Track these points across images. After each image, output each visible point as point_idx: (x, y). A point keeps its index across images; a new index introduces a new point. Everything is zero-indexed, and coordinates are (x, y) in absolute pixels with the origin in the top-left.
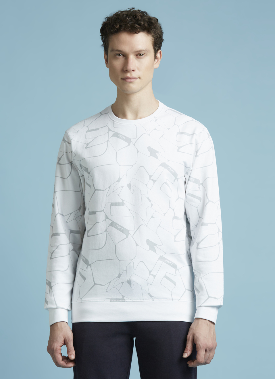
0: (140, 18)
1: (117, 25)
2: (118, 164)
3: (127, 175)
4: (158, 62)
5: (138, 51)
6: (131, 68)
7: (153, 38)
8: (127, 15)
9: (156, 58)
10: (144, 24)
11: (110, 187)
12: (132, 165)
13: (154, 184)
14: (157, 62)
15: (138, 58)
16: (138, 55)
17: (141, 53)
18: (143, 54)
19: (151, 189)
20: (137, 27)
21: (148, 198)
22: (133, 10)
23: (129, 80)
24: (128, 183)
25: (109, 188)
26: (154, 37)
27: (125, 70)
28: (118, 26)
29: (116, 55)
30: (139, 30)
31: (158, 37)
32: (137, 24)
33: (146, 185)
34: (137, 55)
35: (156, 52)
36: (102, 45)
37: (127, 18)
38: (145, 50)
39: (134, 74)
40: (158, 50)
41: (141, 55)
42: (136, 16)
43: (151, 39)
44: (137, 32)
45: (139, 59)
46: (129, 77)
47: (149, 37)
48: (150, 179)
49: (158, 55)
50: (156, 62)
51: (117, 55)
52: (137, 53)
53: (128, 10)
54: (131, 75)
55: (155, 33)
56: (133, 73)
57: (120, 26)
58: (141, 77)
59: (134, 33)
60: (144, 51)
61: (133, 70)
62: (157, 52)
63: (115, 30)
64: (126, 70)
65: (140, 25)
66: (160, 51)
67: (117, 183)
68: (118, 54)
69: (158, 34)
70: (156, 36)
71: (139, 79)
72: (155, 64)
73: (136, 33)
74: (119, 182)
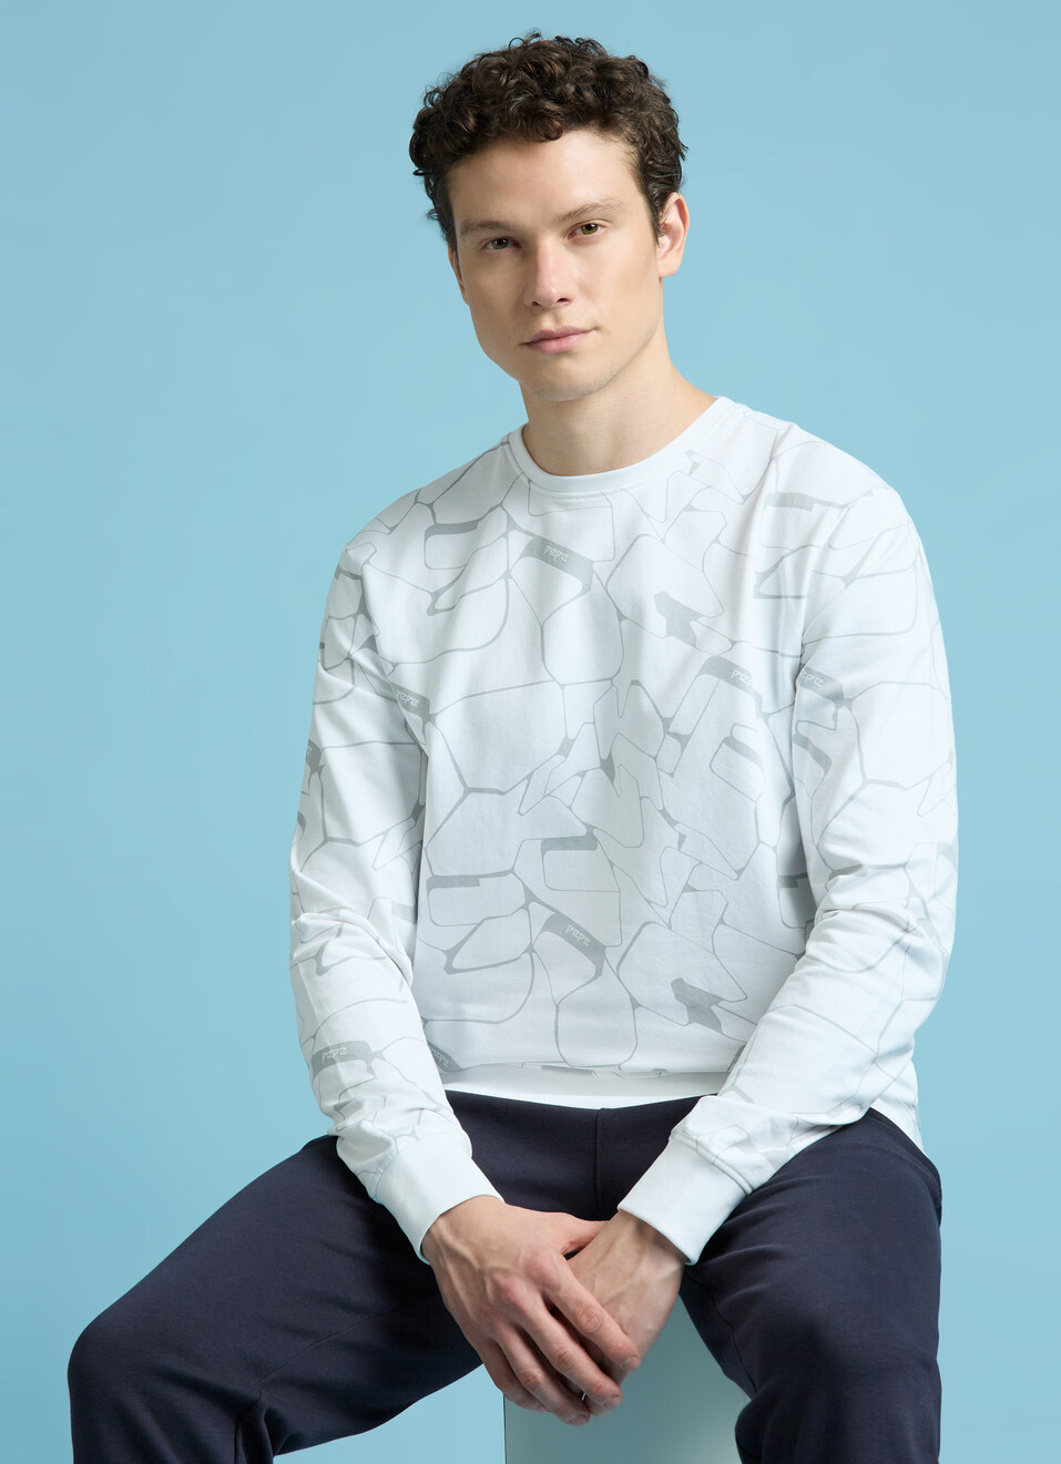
0: (558, 69)
1: (464, 119)
2: (555, 679)
3: (594, 723)
4: (676, 247)
5: (570, 215)
6: (554, 290)
7: (631, 148)
8: (503, 68)
9: (658, 228)
10: (578, 90)
11: (529, 777)
12: (611, 679)
13: (682, 751)
14: (672, 247)
15: (577, 243)
16: (579, 231)
17: (585, 218)
18: (596, 225)
19: (672, 775)
20: (548, 110)
21: (664, 813)
22: (535, 40)
23: (553, 345)
24: (605, 757)
25: (526, 781)
26: (634, 142)
27: (528, 302)
28: (471, 119)
29: (485, 246)
30: (557, 124)
31: (653, 138)
32: (549, 99)
33: (655, 758)
34: (571, 234)
35: (656, 204)
37: (504, 81)
38: (601, 203)
39: (572, 316)
40: (664, 197)
41: (589, 228)
42: (539, 67)
43: (622, 155)
44: (553, 135)
45: (582, 249)
46: (551, 333)
47: (613, 144)
48: (666, 732)
49: (671, 216)
50: (662, 251)
51: (490, 246)
52: (571, 222)
53: (517, 43)
54: (557, 320)
55: (638, 125)
56: (565, 310)
58: (601, 322)
59: (542, 141)
60: (595, 211)
61: (562, 300)
62: (662, 206)
63: (464, 142)
64: (535, 304)
65: (559, 100)
66: (674, 197)
67: (559, 758)
68: (493, 241)
69: (654, 126)
70: (644, 137)
71: (594, 333)
72: (664, 257)
73: (550, 138)
74: (566, 756)
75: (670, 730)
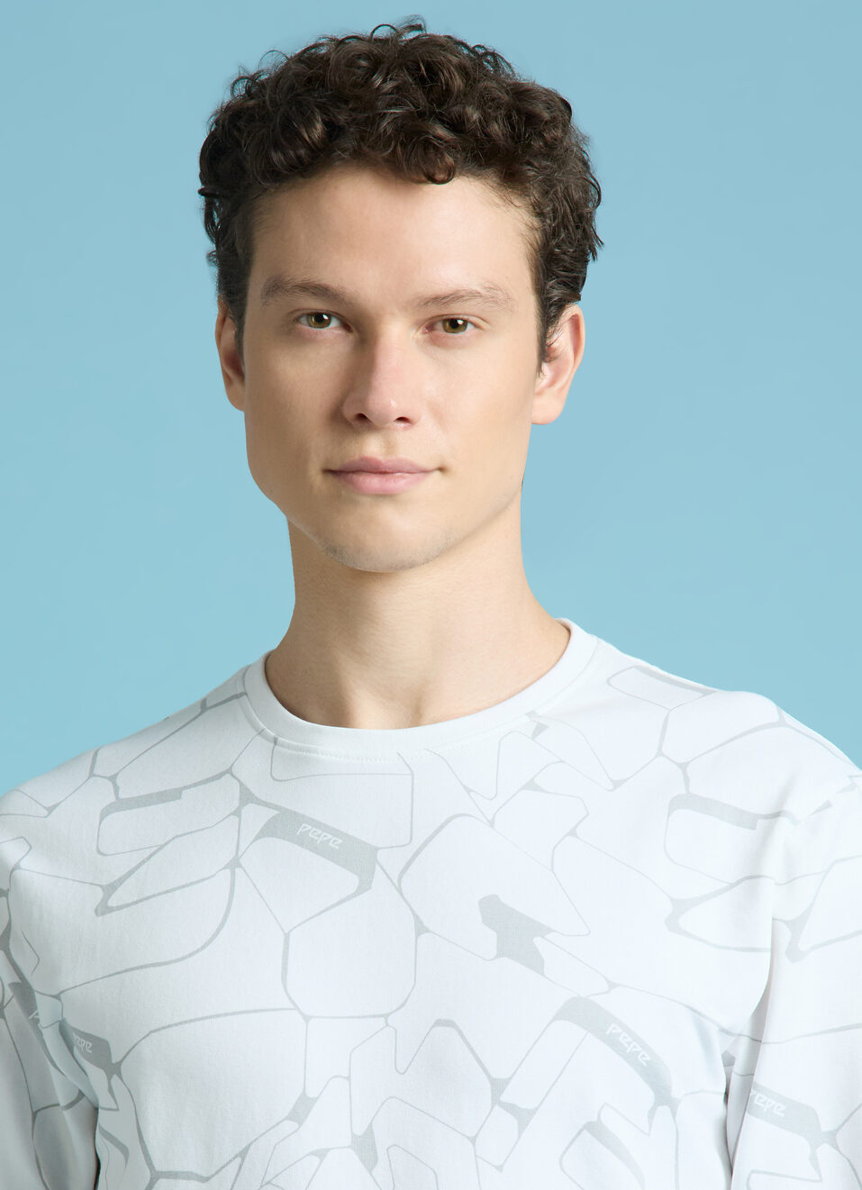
0: (458, 82)
1: (309, 124)
2: (296, 1007)
3: (349, 1078)
4: (558, 385)
5: (438, 300)
6: (393, 404)
7: (536, 222)
8: (376, 63)
9: (545, 353)
10: (486, 119)
11: (243, 1154)
12: (386, 1016)
13: (520, 1133)
14: (552, 383)
15: (435, 342)
16: (439, 326)
17: (456, 310)
18: (466, 322)
19: (500, 1168)
20: (439, 138)
22: (412, 35)
23: (373, 482)
24: (359, 1131)
25: (239, 1160)
26: (540, 214)
27: (350, 412)
28: (319, 126)
29: (297, 320)
30: (449, 160)
31: (565, 216)
32: (442, 122)
33: (473, 1140)
34: (429, 326)
35: (549, 312)
36: (209, 255)
37: (379, 82)
38: (483, 292)
39: (409, 446)
40: (561, 305)
41: (454, 325)
42: (433, 69)
43: (523, 228)
44: (441, 176)
45: (440, 353)
46: (378, 463)
47: (513, 210)
48: (496, 1100)
49: (561, 338)
50: (543, 381)
51: (304, 320)
52: (435, 311)
54: (390, 447)
55: (548, 186)
56: (401, 434)
57: (333, 130)
58: (450, 462)
59: (420, 182)
60: (473, 302)
61: (402, 419)
62: (556, 317)
63: (299, 157)
64: (362, 417)
65: (457, 125)
66: (572, 310)
67: (290, 1126)
68: (309, 315)
69: (570, 197)
70: (554, 211)
71: (437, 475)
72: (540, 393)
73: (432, 179)
74: (300, 1124)
75: (504, 1098)
